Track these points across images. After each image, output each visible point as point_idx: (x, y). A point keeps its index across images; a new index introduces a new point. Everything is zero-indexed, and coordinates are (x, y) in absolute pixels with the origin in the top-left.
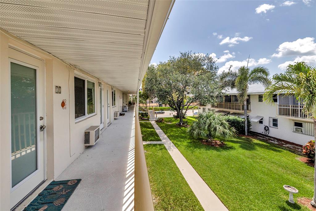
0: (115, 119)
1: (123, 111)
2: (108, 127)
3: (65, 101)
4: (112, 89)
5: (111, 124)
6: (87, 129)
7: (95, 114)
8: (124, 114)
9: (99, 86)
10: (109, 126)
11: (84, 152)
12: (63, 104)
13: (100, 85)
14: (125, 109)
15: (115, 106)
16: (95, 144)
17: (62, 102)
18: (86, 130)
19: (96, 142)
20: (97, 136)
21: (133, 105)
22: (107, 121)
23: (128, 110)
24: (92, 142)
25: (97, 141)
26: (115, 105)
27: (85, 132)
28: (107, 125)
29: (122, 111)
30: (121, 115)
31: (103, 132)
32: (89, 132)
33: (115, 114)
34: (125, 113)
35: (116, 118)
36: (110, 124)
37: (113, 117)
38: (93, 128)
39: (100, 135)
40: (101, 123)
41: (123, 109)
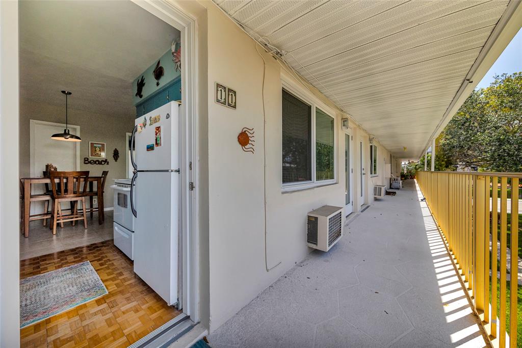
0: (376, 199)
1: (391, 188)
2: (362, 212)
3: (251, 132)
4: (371, 140)
5: (368, 207)
6: (314, 211)
7: (334, 182)
8: (395, 193)
9: (344, 125)
10: (364, 210)
11: (305, 263)
12: (244, 139)
13: (345, 123)
14: (395, 185)
15: (375, 175)
16: (328, 248)
17: (240, 132)
18: (310, 212)
19: (333, 244)
20: (335, 229)
21: (410, 180)
22: (361, 201)
23: (403, 187)
24: (324, 242)
25: (335, 242)
26: (375, 173)
27: (309, 217)
28: (359, 208)
29: (389, 187)
30: (388, 193)
31: (350, 222)
32: (316, 219)
33: (377, 190)
34: (397, 191)
35: (378, 197)
36: (366, 208)
37: (371, 196)
38: (326, 210)
39: (342, 228)
40: (348, 202)
41: (391, 185)
